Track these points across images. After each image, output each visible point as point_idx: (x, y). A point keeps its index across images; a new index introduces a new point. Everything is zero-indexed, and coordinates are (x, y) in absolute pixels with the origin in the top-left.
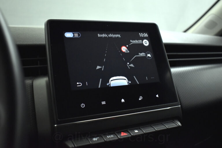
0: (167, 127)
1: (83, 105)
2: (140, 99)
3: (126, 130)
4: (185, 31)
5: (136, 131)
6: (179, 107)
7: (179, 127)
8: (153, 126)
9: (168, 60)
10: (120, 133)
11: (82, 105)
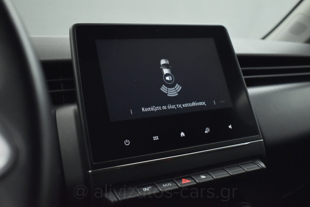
0: (246, 170)
1: (128, 142)
2: (206, 132)
3: (188, 175)
4: (264, 38)
5: (203, 177)
6: (261, 141)
7: (262, 169)
8: (226, 169)
9: (243, 77)
10: (180, 179)
11: (126, 142)
